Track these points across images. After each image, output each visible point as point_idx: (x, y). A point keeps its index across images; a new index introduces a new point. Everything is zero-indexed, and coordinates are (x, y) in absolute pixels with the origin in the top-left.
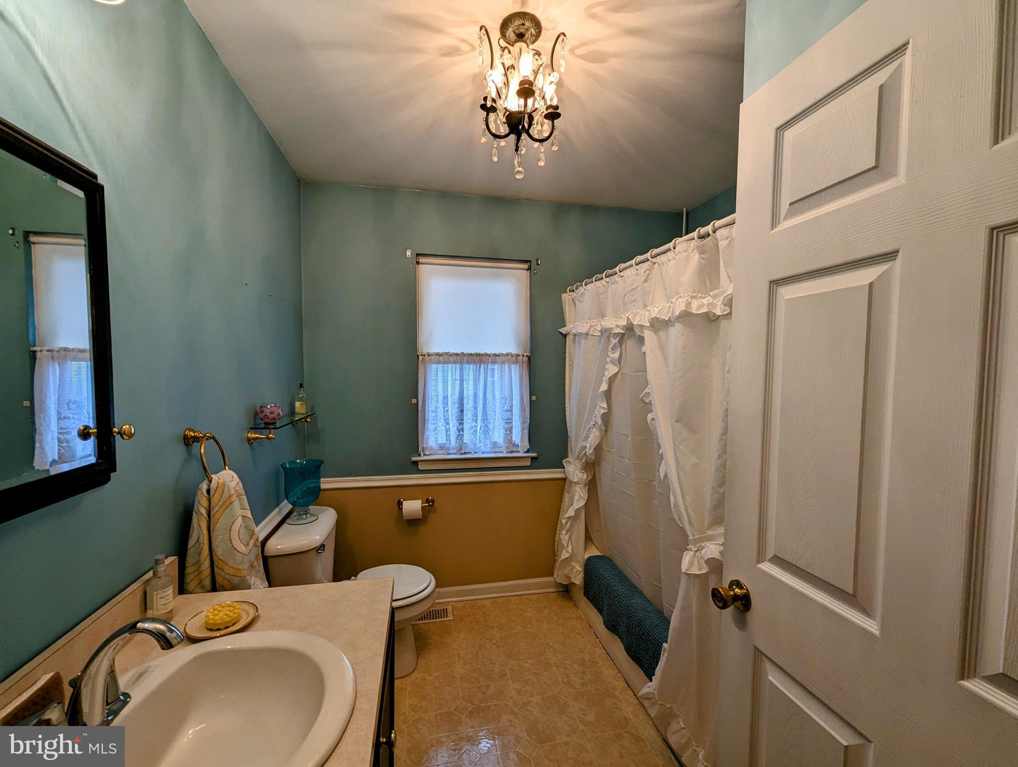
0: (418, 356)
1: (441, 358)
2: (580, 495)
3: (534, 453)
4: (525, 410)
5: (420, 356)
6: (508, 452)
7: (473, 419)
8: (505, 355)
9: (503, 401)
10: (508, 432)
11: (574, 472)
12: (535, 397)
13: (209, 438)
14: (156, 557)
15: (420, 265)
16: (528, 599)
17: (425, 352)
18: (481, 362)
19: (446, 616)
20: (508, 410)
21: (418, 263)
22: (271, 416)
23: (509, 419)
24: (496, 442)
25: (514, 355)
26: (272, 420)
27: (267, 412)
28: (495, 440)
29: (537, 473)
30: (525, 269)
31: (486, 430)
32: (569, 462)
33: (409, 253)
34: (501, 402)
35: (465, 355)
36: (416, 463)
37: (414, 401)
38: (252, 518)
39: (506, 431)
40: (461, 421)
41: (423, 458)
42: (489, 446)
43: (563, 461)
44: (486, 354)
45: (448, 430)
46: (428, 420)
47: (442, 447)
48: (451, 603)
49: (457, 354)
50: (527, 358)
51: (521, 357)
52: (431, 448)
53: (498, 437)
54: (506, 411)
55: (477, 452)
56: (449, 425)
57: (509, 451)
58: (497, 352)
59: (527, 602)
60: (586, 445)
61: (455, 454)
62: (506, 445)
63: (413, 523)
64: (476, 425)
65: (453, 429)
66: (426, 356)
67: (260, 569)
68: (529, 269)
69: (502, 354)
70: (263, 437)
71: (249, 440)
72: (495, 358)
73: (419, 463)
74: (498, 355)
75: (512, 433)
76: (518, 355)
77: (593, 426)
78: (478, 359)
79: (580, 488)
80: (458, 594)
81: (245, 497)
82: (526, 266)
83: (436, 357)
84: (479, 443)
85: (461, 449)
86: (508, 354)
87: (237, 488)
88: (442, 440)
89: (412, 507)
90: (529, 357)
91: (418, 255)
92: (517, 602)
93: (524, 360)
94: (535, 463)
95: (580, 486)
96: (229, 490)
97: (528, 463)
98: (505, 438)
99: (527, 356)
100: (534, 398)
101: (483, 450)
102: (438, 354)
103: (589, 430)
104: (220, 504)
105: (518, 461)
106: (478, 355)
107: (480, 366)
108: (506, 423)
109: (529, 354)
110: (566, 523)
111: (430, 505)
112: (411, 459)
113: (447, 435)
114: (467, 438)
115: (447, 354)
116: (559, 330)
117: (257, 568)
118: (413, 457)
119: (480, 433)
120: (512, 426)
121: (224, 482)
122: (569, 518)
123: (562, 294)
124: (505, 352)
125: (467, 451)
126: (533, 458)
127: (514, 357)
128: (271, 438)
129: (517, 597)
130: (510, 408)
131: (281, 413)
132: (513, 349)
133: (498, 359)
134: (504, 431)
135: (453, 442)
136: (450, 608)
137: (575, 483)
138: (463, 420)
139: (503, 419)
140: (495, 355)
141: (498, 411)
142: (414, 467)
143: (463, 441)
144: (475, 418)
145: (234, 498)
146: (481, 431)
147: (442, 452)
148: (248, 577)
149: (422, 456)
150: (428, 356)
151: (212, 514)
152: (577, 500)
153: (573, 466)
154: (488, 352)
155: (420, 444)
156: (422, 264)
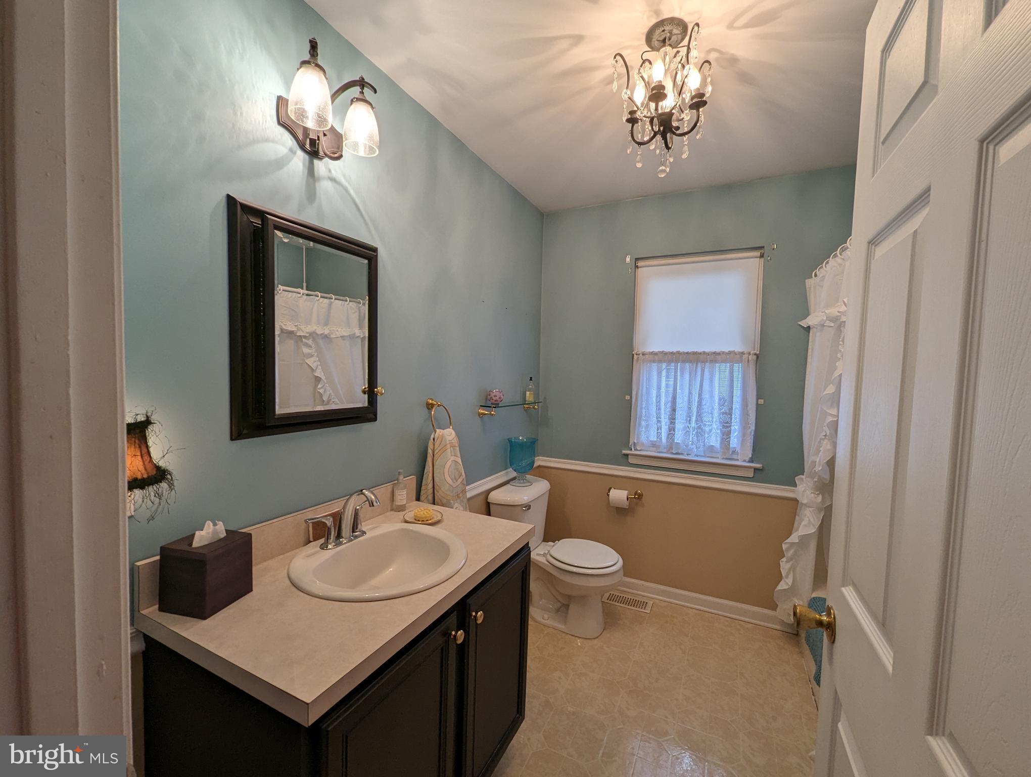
0: (633, 355)
1: (656, 358)
2: (809, 520)
3: (759, 464)
4: (748, 415)
5: (635, 355)
6: (723, 459)
7: (687, 420)
8: (727, 353)
9: (722, 402)
10: (725, 437)
11: (804, 491)
12: (763, 400)
13: (439, 406)
14: (399, 471)
15: (639, 269)
16: (740, 625)
17: (641, 350)
18: (697, 362)
19: (643, 608)
20: (725, 413)
21: (637, 267)
22: (494, 398)
23: (727, 423)
24: (713, 446)
25: (737, 353)
26: (495, 401)
27: (492, 395)
28: (712, 444)
29: (759, 487)
30: (757, 257)
31: (700, 432)
32: (802, 479)
33: (628, 259)
34: (719, 404)
35: (681, 354)
36: (627, 455)
37: (628, 397)
38: (461, 464)
39: (723, 435)
40: (672, 420)
41: (633, 452)
42: (701, 449)
43: (796, 478)
44: (704, 352)
45: (659, 428)
46: (641, 416)
47: (653, 444)
48: (654, 600)
49: (672, 353)
50: (755, 357)
51: (746, 356)
52: (643, 444)
53: (714, 440)
54: (723, 413)
55: (690, 455)
56: (661, 423)
57: (725, 457)
58: (718, 350)
59: (739, 627)
60: (816, 460)
61: (665, 453)
62: (722, 451)
63: (620, 511)
64: (689, 425)
65: (665, 427)
66: (641, 355)
67: (464, 500)
68: (762, 256)
69: (723, 353)
70: (487, 413)
71: (480, 414)
72: (715, 357)
73: (629, 456)
74: (719, 354)
75: (730, 437)
76: (743, 353)
77: (823, 437)
78: (695, 358)
79: (810, 511)
80: (663, 593)
81: (458, 448)
82: (758, 253)
83: (651, 356)
84: (692, 445)
85: (671, 448)
86: (730, 353)
87: (453, 441)
88: (653, 438)
89: (619, 495)
90: (757, 356)
91: (637, 259)
92: (727, 624)
93: (750, 358)
94: (759, 475)
95: (811, 509)
96: (445, 440)
97: (751, 475)
98: (721, 443)
99: (755, 354)
100: (761, 401)
101: (696, 453)
102: (652, 353)
103: (820, 442)
104: (439, 448)
105: (737, 470)
106: (695, 353)
107: (697, 365)
108: (724, 427)
109: (758, 352)
110: (788, 549)
111: (637, 498)
112: (621, 452)
113: (657, 433)
114: (679, 438)
115: (662, 352)
116: (799, 323)
117: (462, 498)
118: (624, 450)
119: (693, 434)
120: (731, 430)
121: (443, 434)
122: (792, 544)
123: (806, 281)
124: (726, 350)
125: (679, 451)
126: (756, 470)
127: (738, 356)
128: (492, 415)
129: (728, 619)
130: (729, 411)
131: (502, 396)
132: (737, 346)
133: (719, 357)
134: (721, 435)
135: (664, 440)
136: (650, 603)
137: (805, 505)
138: (674, 419)
139: (721, 422)
140: (714, 353)
141: (716, 413)
142: (624, 460)
143: (673, 440)
144: (688, 419)
145: (448, 446)
146: (694, 433)
147: (654, 449)
148: (452, 502)
149: (633, 450)
150: (643, 355)
151: (435, 453)
152: (805, 526)
153: (805, 485)
154: (707, 350)
155: (631, 439)
156: (641, 267)
